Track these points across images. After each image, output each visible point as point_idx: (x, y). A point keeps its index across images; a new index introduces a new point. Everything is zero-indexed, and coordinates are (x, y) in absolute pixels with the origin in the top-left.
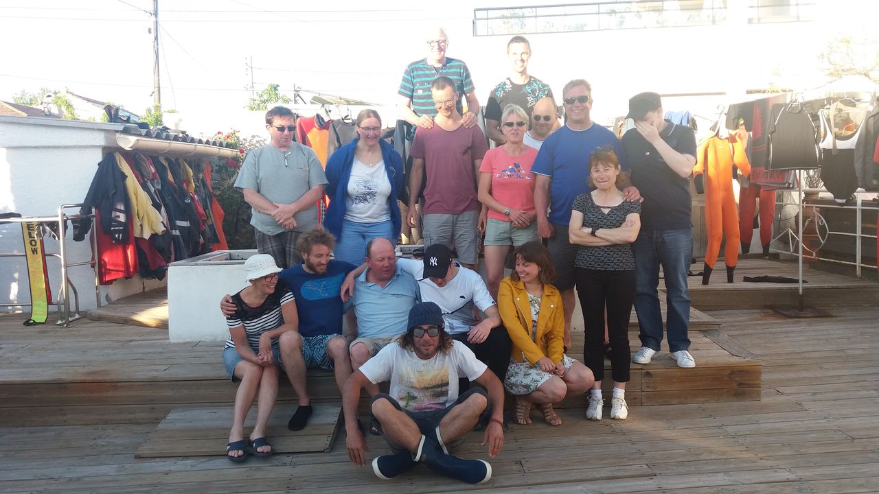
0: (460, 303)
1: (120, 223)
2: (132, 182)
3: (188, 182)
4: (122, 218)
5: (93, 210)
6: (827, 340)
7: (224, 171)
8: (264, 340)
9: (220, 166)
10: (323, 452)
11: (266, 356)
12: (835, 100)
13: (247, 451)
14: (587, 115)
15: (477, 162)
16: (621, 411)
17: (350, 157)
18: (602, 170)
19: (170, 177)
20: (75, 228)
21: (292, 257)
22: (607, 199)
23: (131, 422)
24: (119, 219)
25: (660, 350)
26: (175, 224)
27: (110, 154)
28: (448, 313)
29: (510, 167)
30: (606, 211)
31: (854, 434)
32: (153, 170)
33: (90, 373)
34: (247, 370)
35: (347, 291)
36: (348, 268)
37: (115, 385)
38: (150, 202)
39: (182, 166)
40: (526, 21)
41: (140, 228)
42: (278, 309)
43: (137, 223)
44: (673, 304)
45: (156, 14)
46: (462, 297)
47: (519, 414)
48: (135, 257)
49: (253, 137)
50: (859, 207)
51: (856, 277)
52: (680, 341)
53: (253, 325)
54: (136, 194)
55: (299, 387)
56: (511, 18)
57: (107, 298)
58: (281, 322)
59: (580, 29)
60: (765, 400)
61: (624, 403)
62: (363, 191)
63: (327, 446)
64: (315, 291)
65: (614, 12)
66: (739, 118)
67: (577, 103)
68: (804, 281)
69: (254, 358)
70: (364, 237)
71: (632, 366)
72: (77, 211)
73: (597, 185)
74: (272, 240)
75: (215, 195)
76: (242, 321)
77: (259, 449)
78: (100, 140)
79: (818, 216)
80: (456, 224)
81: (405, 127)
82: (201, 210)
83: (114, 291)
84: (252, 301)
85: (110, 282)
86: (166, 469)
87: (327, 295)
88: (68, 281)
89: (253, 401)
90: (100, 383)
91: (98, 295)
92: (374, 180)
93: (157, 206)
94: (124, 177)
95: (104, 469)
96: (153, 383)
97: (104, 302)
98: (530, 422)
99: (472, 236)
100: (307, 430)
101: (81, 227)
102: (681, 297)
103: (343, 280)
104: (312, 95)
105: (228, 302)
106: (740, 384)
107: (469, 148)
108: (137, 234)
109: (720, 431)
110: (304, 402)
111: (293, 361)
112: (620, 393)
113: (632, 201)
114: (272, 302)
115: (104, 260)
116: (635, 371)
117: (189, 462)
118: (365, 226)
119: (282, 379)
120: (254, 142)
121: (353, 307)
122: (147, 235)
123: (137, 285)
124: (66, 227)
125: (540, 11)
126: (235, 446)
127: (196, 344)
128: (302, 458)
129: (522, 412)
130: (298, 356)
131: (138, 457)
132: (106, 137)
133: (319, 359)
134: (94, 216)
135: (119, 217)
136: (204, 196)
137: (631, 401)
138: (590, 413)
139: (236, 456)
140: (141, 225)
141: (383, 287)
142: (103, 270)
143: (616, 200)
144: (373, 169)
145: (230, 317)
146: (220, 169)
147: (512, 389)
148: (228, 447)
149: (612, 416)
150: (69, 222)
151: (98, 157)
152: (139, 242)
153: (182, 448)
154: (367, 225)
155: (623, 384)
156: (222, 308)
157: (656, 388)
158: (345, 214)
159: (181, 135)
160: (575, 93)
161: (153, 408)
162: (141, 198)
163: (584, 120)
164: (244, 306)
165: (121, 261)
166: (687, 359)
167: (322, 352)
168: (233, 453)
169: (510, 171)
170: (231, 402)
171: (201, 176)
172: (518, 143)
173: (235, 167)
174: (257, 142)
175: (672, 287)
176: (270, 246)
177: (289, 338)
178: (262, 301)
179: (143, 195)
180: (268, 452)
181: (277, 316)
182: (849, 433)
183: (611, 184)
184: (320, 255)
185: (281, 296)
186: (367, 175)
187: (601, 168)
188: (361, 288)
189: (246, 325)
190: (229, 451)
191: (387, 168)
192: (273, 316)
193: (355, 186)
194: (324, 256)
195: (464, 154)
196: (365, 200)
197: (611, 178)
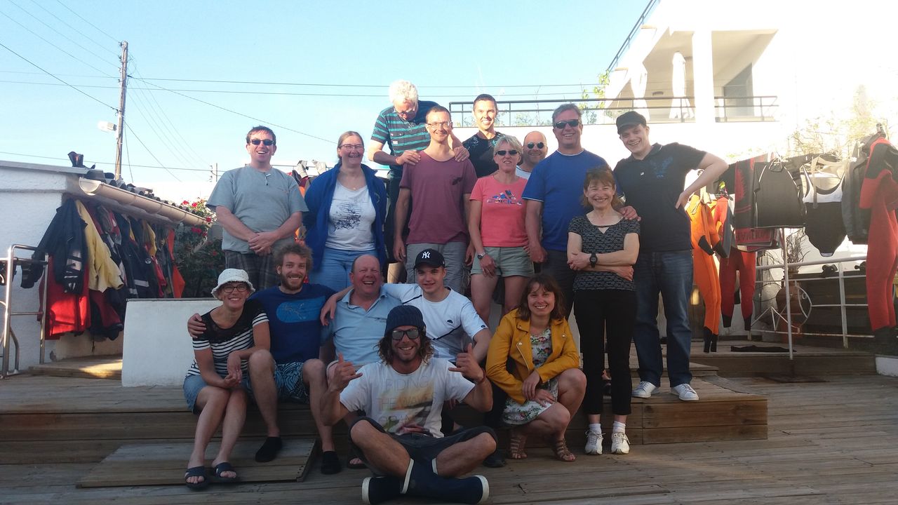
0: (446, 329)
1: (75, 272)
2: (91, 231)
3: (150, 245)
4: (78, 266)
5: (47, 257)
6: (824, 398)
7: (188, 239)
8: (233, 359)
9: (184, 233)
10: (294, 481)
11: (236, 375)
12: (815, 156)
15: (467, 196)
16: (623, 446)
17: (332, 180)
18: (600, 189)
19: (132, 236)
20: (24, 273)
22: (604, 219)
23: (72, 461)
24: (74, 268)
25: (659, 386)
26: (133, 283)
27: (71, 200)
28: (434, 339)
29: (501, 194)
30: (603, 231)
31: (870, 461)
32: (115, 224)
34: (211, 396)
35: (328, 314)
36: (329, 293)
37: (57, 416)
38: (109, 254)
39: (145, 228)
41: (95, 279)
42: (249, 331)
43: (93, 274)
44: (674, 334)
45: (123, 111)
46: (450, 321)
47: (512, 448)
48: (87, 311)
50: (841, 276)
51: (843, 346)
52: (680, 373)
53: (222, 348)
54: (95, 244)
55: (268, 415)
57: (52, 355)
58: (251, 344)
60: (772, 439)
61: (625, 437)
62: (346, 214)
63: (300, 474)
64: (291, 313)
67: (568, 127)
68: (794, 351)
69: (220, 381)
71: (633, 400)
72: (28, 255)
73: (594, 204)
75: (177, 264)
76: (210, 343)
77: (223, 474)
78: (61, 184)
79: (800, 291)
82: (161, 274)
83: (60, 349)
84: (222, 321)
85: (57, 337)
86: (114, 495)
87: (304, 318)
88: (10, 331)
90: (40, 414)
91: (42, 350)
92: (358, 204)
93: (116, 259)
94: (84, 225)
95: (39, 497)
96: (100, 414)
97: (47, 358)
98: (525, 456)
99: (457, 269)
101: (30, 272)
102: (683, 326)
103: (324, 304)
105: (196, 320)
106: (746, 421)
107: (459, 179)
108: (92, 286)
109: (731, 460)
110: (273, 433)
111: (264, 385)
112: (621, 427)
113: (631, 219)
114: (243, 323)
115: (52, 312)
116: (635, 405)
117: (140, 490)
118: (347, 255)
122: (102, 288)
123: (85, 345)
124: (14, 272)
125: (514, 107)
126: (195, 472)
127: (150, 388)
128: (270, 486)
129: (517, 446)
130: (270, 378)
131: (81, 487)
132: (68, 183)
133: (291, 388)
134: (46, 263)
135: (74, 265)
136: (165, 263)
138: (589, 448)
139: (196, 482)
140: (97, 277)
141: (367, 309)
142: (51, 322)
143: (615, 220)
144: (359, 193)
145: (197, 338)
146: (184, 237)
147: (508, 419)
148: (187, 473)
149: (613, 449)
150: (19, 268)
151: (57, 202)
152: (93, 294)
153: (134, 477)
154: (350, 253)
155: (623, 418)
156: (189, 327)
157: (657, 424)
158: (326, 240)
159: (147, 193)
161: (100, 445)
162: (100, 250)
163: (575, 144)
164: (214, 326)
165: (71, 313)
166: (689, 392)
167: (295, 380)
168: (193, 480)
169: (501, 196)
170: (189, 437)
171: (163, 242)
172: (510, 172)
173: (200, 235)
175: (672, 314)
177: (260, 357)
178: (232, 324)
179: (101, 245)
180: (232, 478)
181: (248, 340)
182: (866, 461)
183: (606, 203)
184: (291, 265)
185: (254, 316)
186: (351, 198)
187: (600, 187)
188: (343, 312)
189: (214, 348)
190: (187, 477)
191: (371, 194)
192: (244, 338)
193: (338, 210)
194: (296, 266)
195: (454, 184)
196: (349, 225)
197: (608, 197)
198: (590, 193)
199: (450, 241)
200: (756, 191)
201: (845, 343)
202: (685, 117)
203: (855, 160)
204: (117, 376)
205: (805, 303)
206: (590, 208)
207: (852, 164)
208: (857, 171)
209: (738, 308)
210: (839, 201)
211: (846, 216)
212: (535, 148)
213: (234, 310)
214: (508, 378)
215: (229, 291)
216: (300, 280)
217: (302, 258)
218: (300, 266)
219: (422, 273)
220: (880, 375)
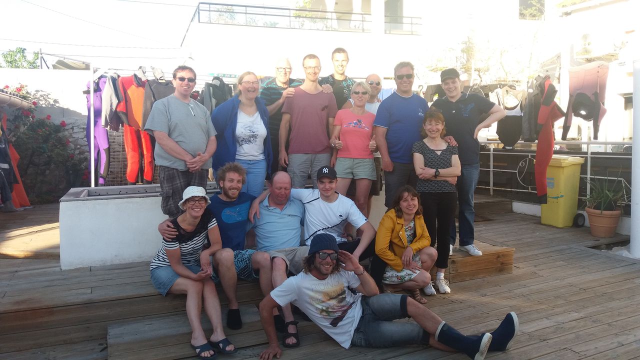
0: (338, 220)
7: (20, 121)
8: (204, 257)
9: (16, 116)
15: (331, 119)
16: (446, 288)
18: (434, 124)
22: (437, 144)
23: (66, 343)
28: (328, 228)
29: (355, 122)
30: (439, 153)
36: (252, 198)
37: (50, 310)
42: (205, 232)
46: (341, 216)
50: (492, 152)
52: (468, 239)
53: (188, 246)
64: (231, 215)
66: (434, 94)
67: (405, 79)
73: (429, 134)
76: (180, 243)
77: (228, 349)
80: (313, 163)
84: (187, 226)
87: (240, 219)
92: (255, 126)
96: (89, 305)
103: (251, 206)
105: (169, 227)
106: (502, 263)
107: (326, 107)
110: (234, 305)
112: (442, 275)
113: (452, 146)
114: (202, 226)
118: (249, 164)
120: (38, 95)
125: (249, 10)
126: (204, 348)
138: (428, 291)
139: (209, 356)
141: (281, 210)
143: (444, 146)
144: (254, 118)
145: (169, 240)
146: (16, 119)
154: (251, 162)
155: (444, 270)
157: (457, 270)
160: (404, 71)
164: (182, 230)
166: (476, 250)
168: (205, 354)
169: (355, 123)
172: (362, 107)
174: (41, 96)
178: (193, 228)
183: (438, 135)
184: (232, 180)
185: (209, 221)
186: (250, 122)
187: (433, 123)
188: (264, 212)
189: (182, 247)
190: (200, 352)
192: (201, 238)
194: (236, 181)
196: (250, 141)
197: (438, 130)
198: (427, 127)
201: (492, 193)
203: (531, 91)
206: (426, 136)
207: (529, 94)
210: (519, 115)
211: (525, 125)
212: (374, 85)
213: (196, 218)
214: (389, 256)
215: (192, 203)
216: (238, 192)
217: (240, 176)
218: (238, 181)
219: (323, 183)
220: (515, 212)
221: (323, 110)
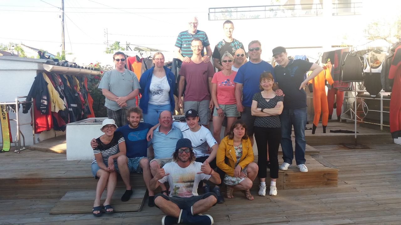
0: (200, 143)
1: (45, 105)
2: (50, 86)
3: (77, 86)
4: (46, 103)
5: (32, 99)
6: (367, 159)
7: (93, 81)
8: (110, 159)
9: (91, 79)
10: (137, 211)
11: (111, 167)
12: (371, 50)
13: (102, 211)
14: (259, 56)
15: (210, 78)
16: (274, 192)
17: (151, 74)
18: (267, 82)
19: (68, 84)
20: (23, 107)
21: (124, 121)
22: (268, 95)
23: (48, 197)
24: (44, 103)
25: (292, 164)
26: (70, 105)
27: (40, 73)
28: (195, 147)
29: (225, 81)
30: (268, 101)
31: (379, 202)
32: (60, 81)
33: (29, 175)
34: (102, 174)
35: (150, 136)
36: (150, 126)
37: (41, 180)
38: (59, 96)
39: (74, 79)
40: (233, 14)
41: (54, 107)
42: (117, 145)
43: (53, 105)
44: (298, 143)
45: (63, 9)
46: (201, 140)
47: (228, 193)
48: (51, 120)
49: (107, 65)
50: (382, 99)
51: (380, 130)
52: (301, 160)
53: (106, 153)
54: (52, 92)
55: (126, 181)
56: (226, 12)
57: (38, 139)
58: (118, 151)
59: (257, 18)
60: (339, 187)
61: (276, 188)
62: (157, 89)
63: (139, 209)
64: (134, 137)
65: (272, 10)
66: (328, 58)
67: (254, 51)
68: (357, 132)
69: (106, 168)
70: (157, 112)
71: (279, 171)
72: (25, 99)
73: (265, 88)
74: (115, 113)
75: (89, 93)
76: (100, 151)
77: (108, 210)
78: (36, 67)
79: (364, 103)
80: (199, 106)
81: (177, 62)
82: (82, 99)
83: (42, 137)
84: (105, 141)
85: (40, 132)
86: (64, 219)
87: (140, 139)
88: (20, 132)
89: (105, 188)
90: (34, 180)
91: (34, 139)
92: (162, 84)
93: (62, 97)
94: (47, 84)
95: (35, 220)
96: (58, 179)
97: (37, 142)
98: (233, 197)
99: (206, 112)
100: (130, 201)
101: (26, 107)
102: (302, 140)
103: (148, 132)
104: (135, 47)
105: (94, 142)
106: (328, 179)
107: (206, 72)
108: (52, 110)
109: (319, 201)
110: (129, 188)
111: (124, 170)
112: (274, 183)
113: (280, 96)
114: (114, 141)
115: (37, 122)
116: (281, 173)
117: (75, 216)
118: (158, 107)
119: (119, 178)
120: (108, 68)
121: (152, 144)
122: (57, 111)
123: (52, 134)
124: (19, 107)
125: (239, 9)
126: (96, 209)
127: (79, 161)
128: (127, 214)
129: (229, 193)
130: (126, 167)
131: (51, 214)
132: (38, 66)
133: (136, 168)
134: (32, 102)
135: (44, 102)
136: (84, 93)
137: (278, 187)
138: (260, 193)
139: (97, 213)
140: (55, 106)
141: (166, 135)
142: (37, 127)
143: (273, 96)
144: (162, 79)
145: (95, 149)
146: (92, 80)
147: (226, 182)
148: (93, 209)
149: (270, 194)
150: (21, 105)
151: (35, 74)
152: (53, 113)
153: (72, 210)
154: (159, 106)
155: (275, 180)
156: (91, 145)
157: (290, 181)
158: (149, 101)
159: (73, 65)
160: (254, 46)
161: (59, 191)
162: (54, 94)
163: (258, 59)
164: (102, 143)
165: (45, 122)
166: (304, 168)
167: (137, 165)
168: (96, 212)
169: (225, 82)
170: (95, 188)
171: (83, 83)
173: (98, 79)
174: (109, 68)
175: (298, 135)
176: (114, 116)
177: (122, 158)
178: (110, 142)
179: (55, 92)
180: (111, 211)
181: (117, 148)
182: (377, 202)
183: (270, 88)
184: (133, 117)
185: (119, 139)
186: (159, 82)
187: (266, 81)
188: (156, 135)
189: (102, 152)
190: (93, 211)
191: (168, 79)
192: (114, 148)
193: (153, 87)
194: (135, 118)
195: (204, 74)
196: (158, 93)
197: (270, 85)
198: (263, 84)
199: (203, 100)
200: (343, 65)
201: (382, 128)
202: (318, 13)
203: (388, 54)
204: (64, 153)
205: (365, 108)
206: (263, 90)
207: (387, 56)
208: (388, 60)
209: (335, 110)
210: (380, 72)
211: (383, 80)
212: (240, 56)
213: (109, 136)
214: (225, 167)
215: (107, 128)
216: (137, 123)
217: (138, 114)
218: (137, 117)
219: (189, 120)
220: (395, 144)
221: (204, 73)
